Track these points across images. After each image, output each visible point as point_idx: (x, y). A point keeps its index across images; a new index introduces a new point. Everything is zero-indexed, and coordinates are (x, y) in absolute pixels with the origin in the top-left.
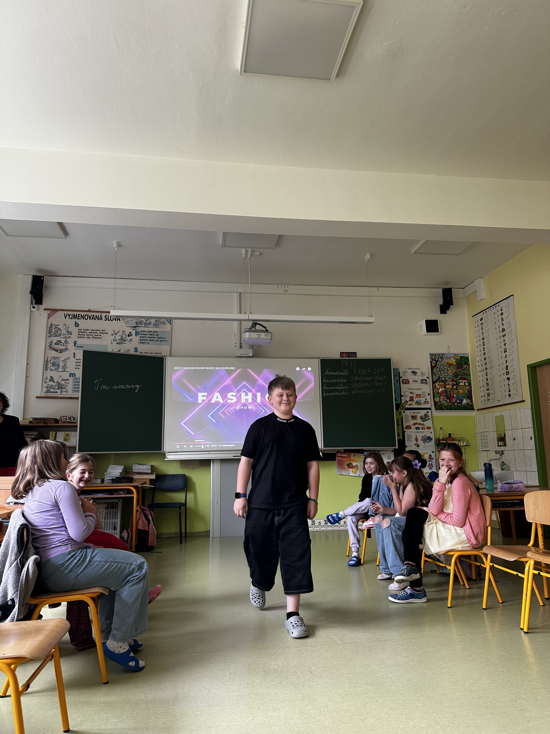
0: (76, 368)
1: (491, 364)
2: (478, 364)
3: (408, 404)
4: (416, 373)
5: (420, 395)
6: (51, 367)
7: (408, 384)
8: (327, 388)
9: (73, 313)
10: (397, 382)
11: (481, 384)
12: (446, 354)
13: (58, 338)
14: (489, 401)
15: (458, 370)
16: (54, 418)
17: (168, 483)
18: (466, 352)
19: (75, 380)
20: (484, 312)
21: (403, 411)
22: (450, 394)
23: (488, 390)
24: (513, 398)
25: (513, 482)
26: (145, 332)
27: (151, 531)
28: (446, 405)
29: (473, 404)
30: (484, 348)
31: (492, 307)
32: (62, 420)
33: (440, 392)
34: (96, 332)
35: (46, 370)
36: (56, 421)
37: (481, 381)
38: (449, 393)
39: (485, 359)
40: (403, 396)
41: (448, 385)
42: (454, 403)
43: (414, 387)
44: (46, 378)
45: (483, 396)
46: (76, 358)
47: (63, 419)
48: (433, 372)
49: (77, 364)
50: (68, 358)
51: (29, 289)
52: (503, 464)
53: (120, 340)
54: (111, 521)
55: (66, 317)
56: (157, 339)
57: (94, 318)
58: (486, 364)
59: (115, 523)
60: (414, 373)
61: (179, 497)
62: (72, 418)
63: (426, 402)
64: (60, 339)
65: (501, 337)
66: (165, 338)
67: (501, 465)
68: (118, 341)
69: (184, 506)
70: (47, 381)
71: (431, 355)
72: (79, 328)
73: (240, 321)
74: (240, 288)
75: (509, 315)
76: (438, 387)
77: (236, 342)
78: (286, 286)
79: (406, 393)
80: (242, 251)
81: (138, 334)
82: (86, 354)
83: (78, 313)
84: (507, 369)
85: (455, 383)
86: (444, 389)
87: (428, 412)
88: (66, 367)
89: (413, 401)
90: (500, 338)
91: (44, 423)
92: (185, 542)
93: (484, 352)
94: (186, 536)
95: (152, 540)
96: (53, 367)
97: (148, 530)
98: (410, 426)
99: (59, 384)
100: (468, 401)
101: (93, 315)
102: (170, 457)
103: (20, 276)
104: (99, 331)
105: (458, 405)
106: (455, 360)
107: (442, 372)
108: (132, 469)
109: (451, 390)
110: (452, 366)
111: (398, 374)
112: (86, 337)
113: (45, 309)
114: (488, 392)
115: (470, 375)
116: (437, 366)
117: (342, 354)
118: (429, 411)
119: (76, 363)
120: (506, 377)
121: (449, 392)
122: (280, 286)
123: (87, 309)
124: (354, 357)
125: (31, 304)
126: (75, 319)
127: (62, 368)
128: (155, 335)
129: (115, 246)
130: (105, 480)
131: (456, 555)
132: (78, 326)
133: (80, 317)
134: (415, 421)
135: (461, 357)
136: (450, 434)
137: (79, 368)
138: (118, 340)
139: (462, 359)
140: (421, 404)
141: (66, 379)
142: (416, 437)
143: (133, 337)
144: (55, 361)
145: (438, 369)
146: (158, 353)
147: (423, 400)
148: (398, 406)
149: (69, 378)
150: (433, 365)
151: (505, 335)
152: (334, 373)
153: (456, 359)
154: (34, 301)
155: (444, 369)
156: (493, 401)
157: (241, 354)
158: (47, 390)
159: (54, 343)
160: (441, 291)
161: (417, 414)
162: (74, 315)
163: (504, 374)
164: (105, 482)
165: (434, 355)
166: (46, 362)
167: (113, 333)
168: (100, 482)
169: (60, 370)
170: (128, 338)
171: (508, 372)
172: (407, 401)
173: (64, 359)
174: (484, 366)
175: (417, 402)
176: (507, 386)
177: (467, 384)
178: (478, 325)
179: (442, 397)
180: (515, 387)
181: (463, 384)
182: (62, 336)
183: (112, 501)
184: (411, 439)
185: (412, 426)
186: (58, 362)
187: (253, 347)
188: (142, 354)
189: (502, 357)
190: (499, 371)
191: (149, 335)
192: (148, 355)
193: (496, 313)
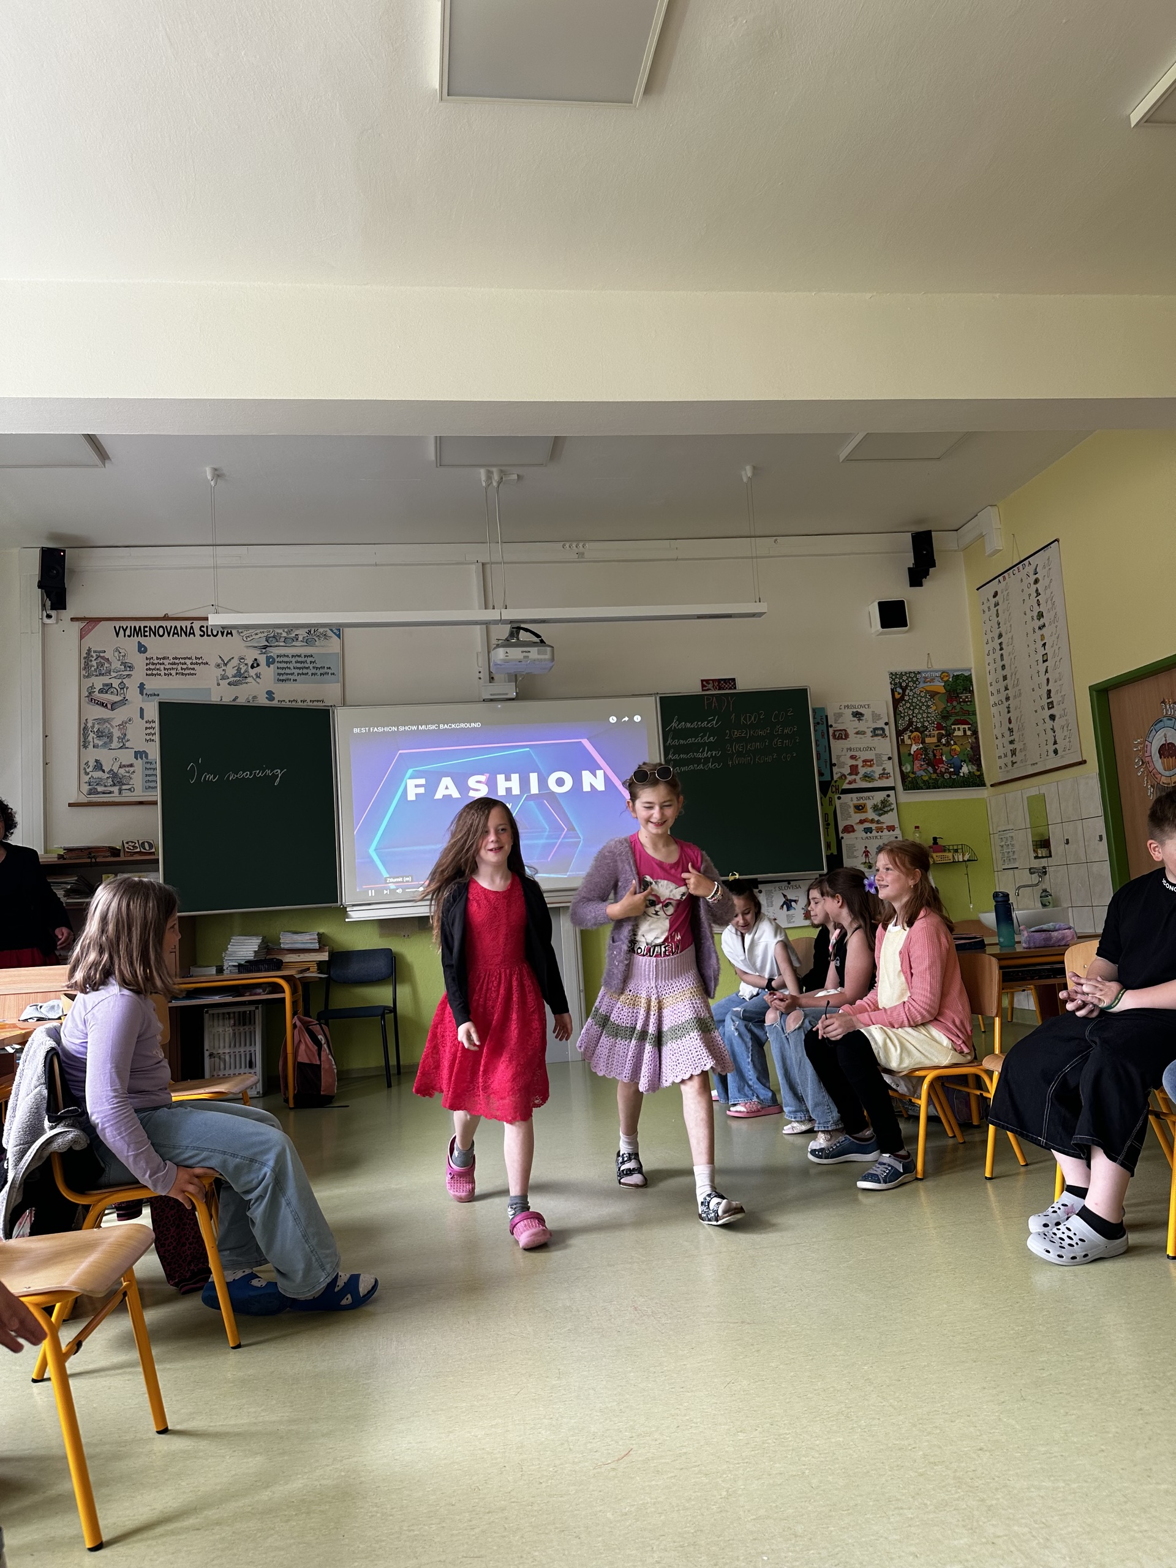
0: (146, 740)
1: (1018, 688)
2: (990, 689)
3: (847, 781)
4: (862, 715)
5: (870, 761)
6: (96, 741)
7: (845, 739)
8: (676, 757)
9: (133, 624)
10: (823, 736)
11: (997, 732)
12: (924, 672)
13: (106, 680)
14: (1015, 765)
15: (949, 704)
16: (109, 847)
17: (355, 969)
18: (964, 666)
19: (148, 766)
20: (1001, 578)
21: (836, 796)
22: (935, 756)
23: (1012, 742)
24: (1062, 757)
25: (1052, 927)
26: (288, 656)
27: (325, 1066)
28: (926, 778)
29: (982, 774)
30: (1002, 655)
31: (1015, 568)
32: (127, 850)
33: (912, 753)
34: (183, 661)
35: (85, 747)
36: (114, 852)
37: (998, 725)
38: (931, 753)
39: (1005, 678)
40: (835, 765)
41: (930, 736)
42: (942, 774)
43: (858, 746)
44: (87, 763)
45: (1003, 756)
46: (145, 720)
47: (128, 848)
48: (898, 712)
49: (148, 731)
50: (130, 721)
51: (36, 579)
52: (1045, 893)
53: (234, 676)
54: (242, 1050)
55: (117, 635)
56: (314, 671)
57: (177, 634)
58: (1006, 689)
59: (251, 1054)
60: (858, 715)
61: (381, 995)
62: (146, 844)
63: (884, 775)
64: (108, 682)
65: (1037, 630)
66: (330, 668)
67: (1041, 897)
68: (231, 679)
69: (391, 1012)
70: (88, 770)
71: (893, 676)
72: (148, 655)
73: (487, 624)
74: (482, 552)
75: (1051, 582)
76: (908, 741)
77: (481, 670)
78: (581, 545)
79: (842, 759)
80: (480, 473)
81: (273, 663)
82: (165, 709)
83: (143, 624)
84: (1049, 697)
85: (944, 732)
86: (921, 746)
87: (888, 796)
88: (126, 738)
89: (857, 774)
90: (1034, 632)
91: (89, 858)
92: (399, 1084)
93: (1003, 663)
94: (399, 1073)
95: (328, 1082)
96: (100, 740)
97: (318, 1063)
98: (852, 826)
99: (114, 775)
100: (972, 768)
101: (176, 627)
102: (356, 915)
103: (15, 550)
104: (189, 659)
105: (950, 777)
106: (943, 684)
107: (916, 711)
108: (280, 943)
109: (936, 746)
110: (936, 697)
111: (824, 720)
112: (163, 674)
113: (72, 619)
114: (1012, 747)
115: (974, 714)
116: (906, 698)
117: (705, 683)
118: (892, 793)
119: (146, 728)
120: (1047, 713)
121: (933, 752)
122: (567, 546)
123: (162, 615)
124: (730, 689)
125: (42, 611)
126: (138, 636)
127: (119, 742)
129: (209, 477)
130: (225, 968)
131: (930, 1076)
132: (145, 651)
133: (147, 631)
134: (863, 816)
135: (956, 677)
136: (935, 839)
137: (153, 740)
138: (230, 676)
139: (958, 681)
140: (874, 780)
141: (129, 763)
142: (866, 847)
143: (263, 669)
144: (102, 727)
145: (908, 705)
146: (318, 701)
147: (877, 770)
148: (825, 787)
149: (133, 761)
150: (897, 696)
151: (1044, 626)
152: (688, 725)
153: (945, 682)
154: (48, 603)
155: (920, 704)
156: (1021, 765)
157: (491, 695)
158: (91, 790)
159: (97, 690)
160: (908, 538)
161: (865, 802)
162: (135, 627)
163: (1043, 708)
164: (225, 972)
165: (898, 676)
166: (84, 731)
167: (220, 661)
168: (214, 972)
169: (115, 744)
170: (252, 672)
171: (1052, 703)
172: (844, 775)
173: (120, 723)
174: (1003, 695)
175: (866, 776)
176: (1051, 732)
177: (969, 733)
178: (989, 608)
179: (917, 764)
180: (1066, 733)
181: (960, 733)
182: (113, 674)
183: (242, 1009)
184: (855, 854)
185: (855, 827)
186: (109, 730)
187: (516, 677)
188: (283, 703)
189: (1038, 673)
190: (1034, 702)
191: (297, 662)
192: (295, 705)
193: (1024, 579)
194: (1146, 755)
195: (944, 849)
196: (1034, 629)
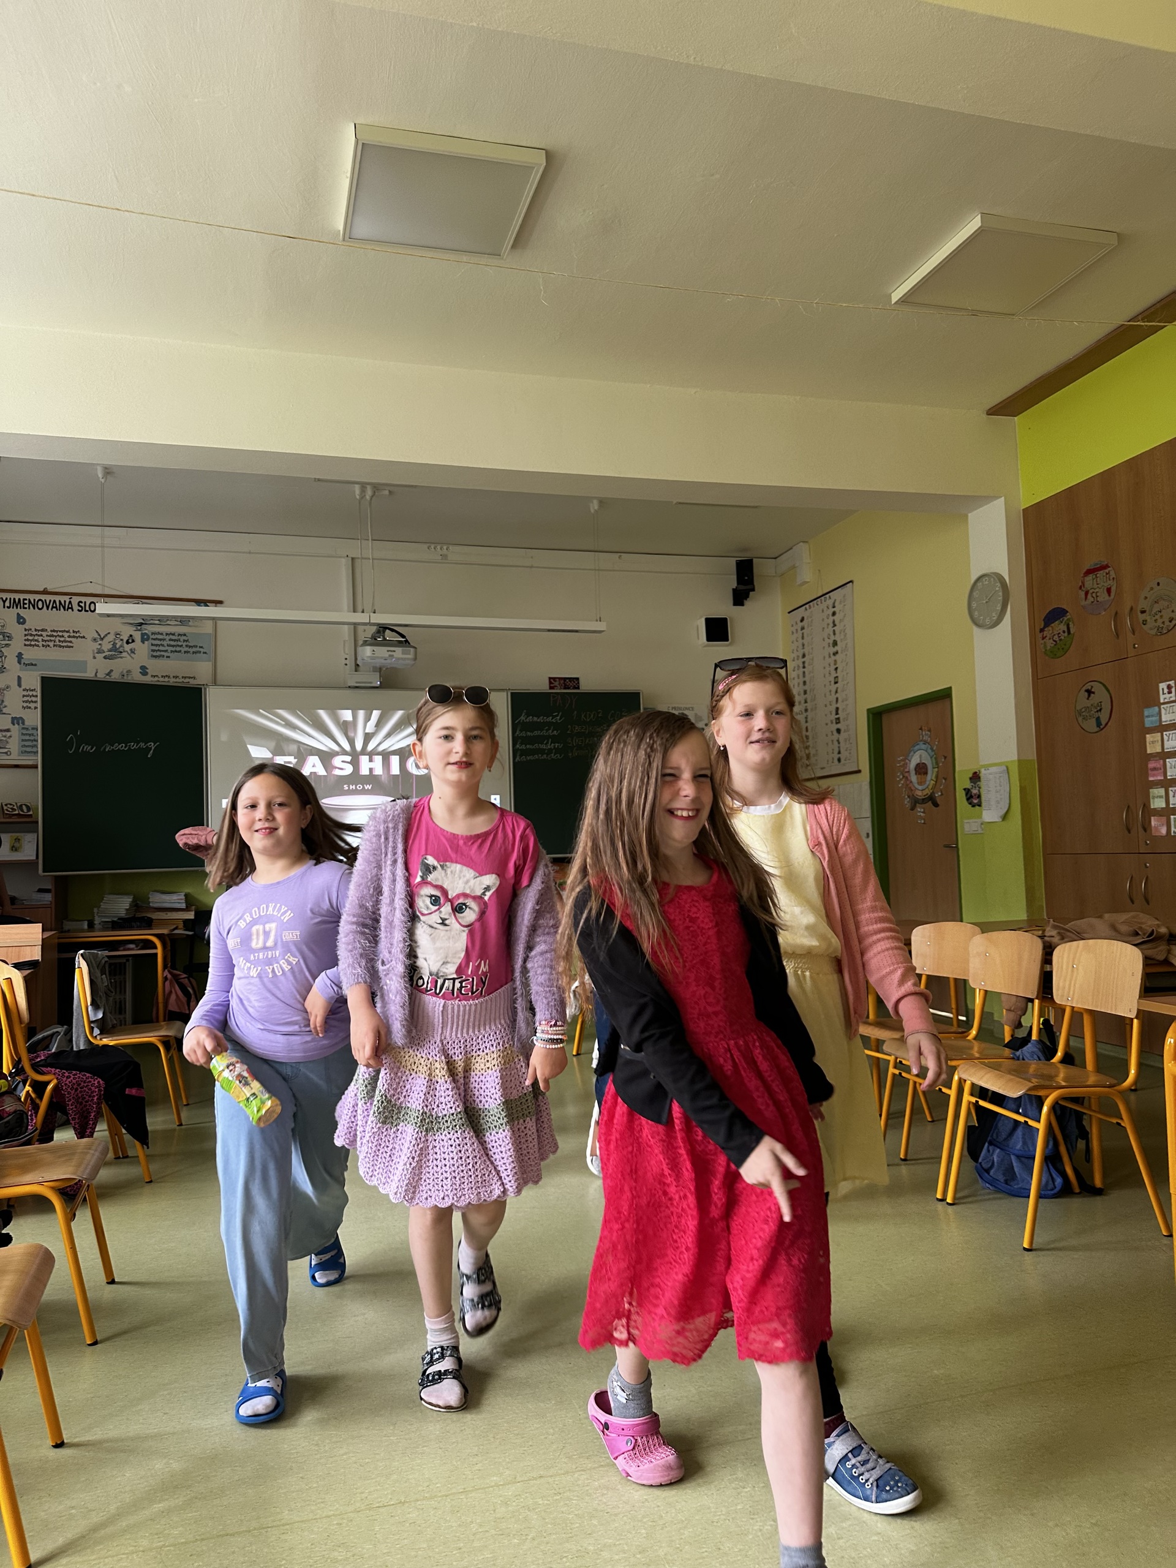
0: (24, 708)
1: (813, 702)
8: (523, 747)
9: (12, 596)
19: (25, 732)
20: (807, 606)
24: (844, 765)
26: (162, 634)
30: (804, 672)
31: (819, 600)
34: (61, 634)
39: (805, 692)
46: (23, 687)
47: (7, 810)
49: (26, 699)
50: (7, 688)
53: (110, 651)
58: (806, 702)
62: (24, 807)
65: (832, 655)
66: (202, 648)
68: (107, 653)
72: (26, 626)
73: (355, 625)
74: (353, 548)
75: (845, 616)
77: (345, 657)
78: (445, 547)
80: (354, 491)
81: (147, 640)
82: (50, 682)
83: (22, 596)
84: (837, 713)
88: (4, 704)
90: (830, 657)
93: (804, 679)
101: (55, 601)
104: (67, 632)
108: (149, 903)
112: (41, 645)
117: (552, 680)
119: (24, 696)
120: (835, 727)
122: (432, 547)
123: (42, 590)
124: (574, 688)
126: (17, 608)
129: (100, 475)
130: (96, 922)
132: (24, 623)
133: (26, 604)
137: (30, 708)
138: (106, 650)
141: (6, 728)
143: (137, 644)
149: (10, 726)
151: (837, 653)
152: (535, 719)
157: (357, 683)
160: (732, 563)
162: (14, 599)
163: (832, 723)
164: (96, 928)
167: (96, 636)
168: (86, 927)
170: (128, 647)
171: (838, 719)
176: (836, 743)
178: (797, 630)
180: (847, 745)
183: (114, 961)
187: (380, 669)
188: (156, 679)
189: (830, 691)
190: (826, 715)
191: (170, 640)
192: (169, 681)
193: (825, 610)
194: (907, 770)
196: (830, 654)
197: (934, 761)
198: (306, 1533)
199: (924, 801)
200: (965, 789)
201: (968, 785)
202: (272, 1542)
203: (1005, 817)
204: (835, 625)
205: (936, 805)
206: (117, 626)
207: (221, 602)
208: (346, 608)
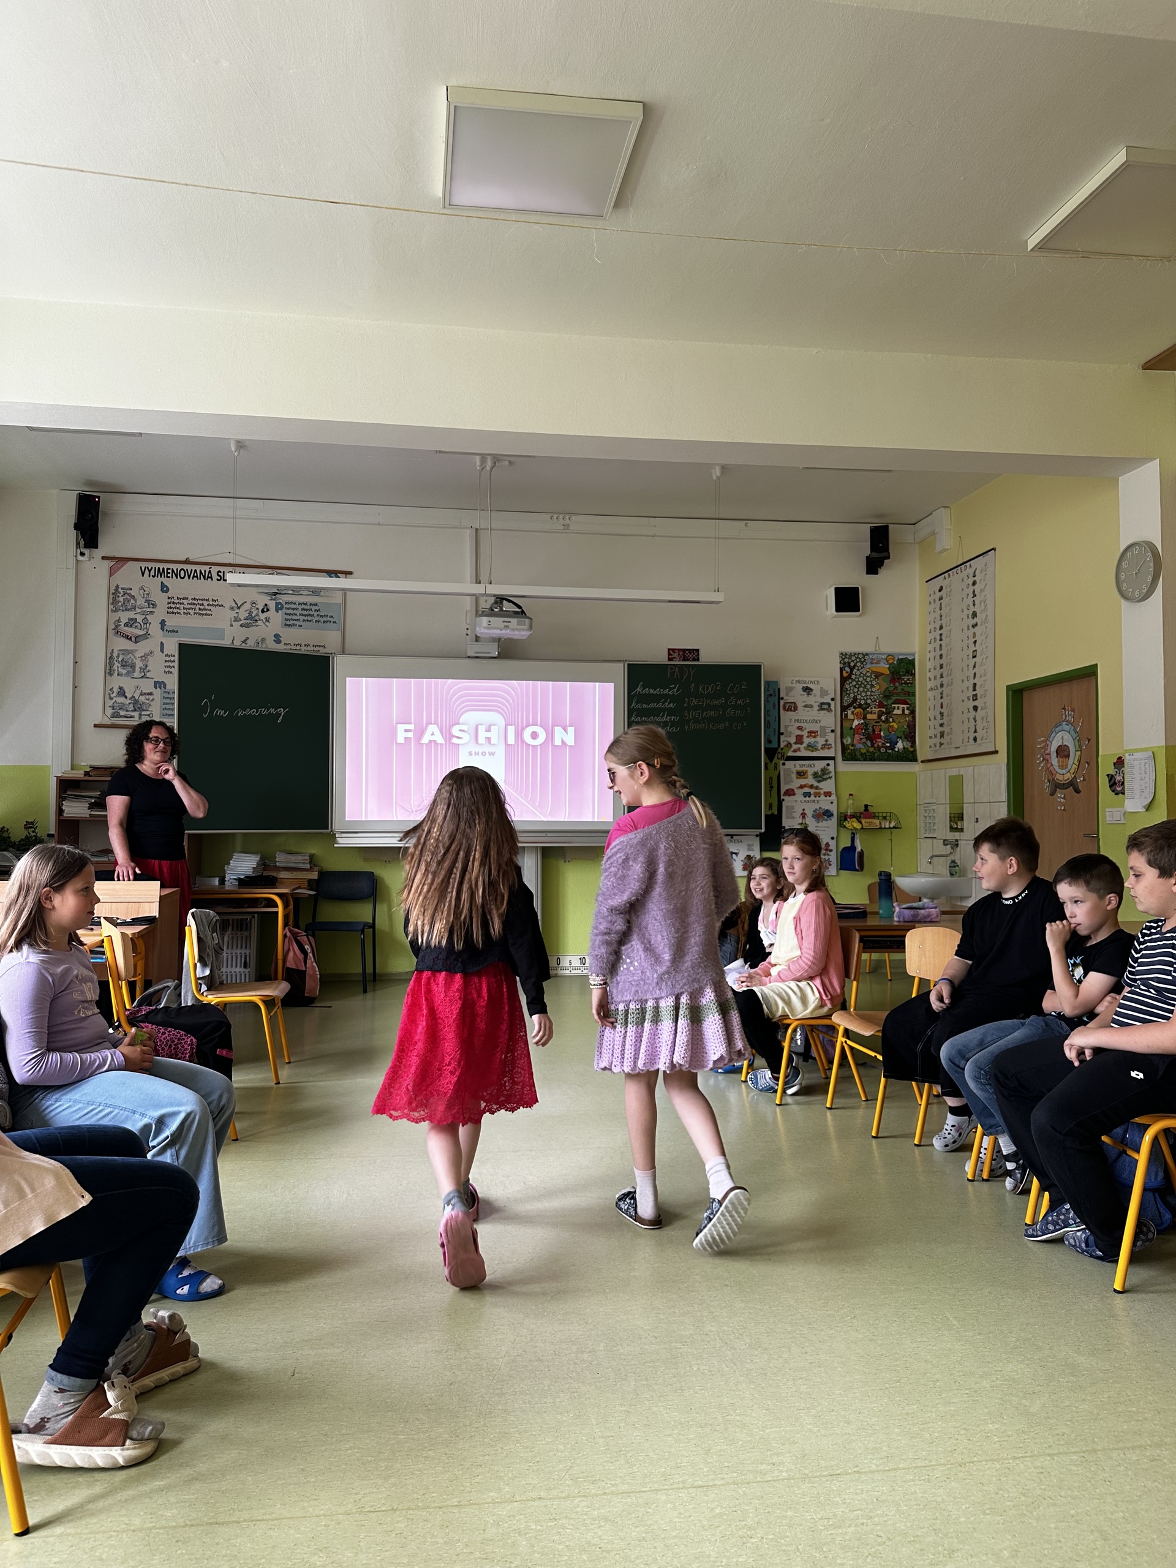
0: (165, 672)
1: (950, 678)
2: (929, 675)
3: (792, 749)
4: (811, 690)
5: (815, 733)
6: (120, 670)
7: (794, 711)
9: (158, 565)
10: (774, 707)
11: (931, 714)
12: (871, 654)
13: (131, 615)
14: (942, 746)
15: (892, 685)
17: (341, 887)
18: (910, 651)
19: (166, 695)
20: (946, 575)
21: (781, 762)
22: (874, 731)
23: (941, 725)
24: (980, 745)
26: (295, 604)
27: (309, 972)
28: (864, 751)
29: (915, 751)
30: (941, 645)
31: (959, 568)
33: (854, 727)
34: (200, 602)
35: (111, 674)
37: (932, 708)
38: (871, 728)
39: (941, 666)
40: (782, 734)
41: (871, 713)
42: (879, 748)
43: (805, 718)
44: (111, 689)
45: (934, 736)
46: (165, 653)
48: (844, 689)
49: (167, 664)
50: (151, 653)
51: (72, 521)
52: (953, 864)
53: (246, 619)
54: (238, 951)
55: (143, 574)
56: (318, 618)
58: (942, 676)
59: (247, 957)
60: (807, 690)
61: (362, 912)
64: (135, 616)
65: (971, 627)
66: (332, 616)
67: (950, 867)
68: (243, 622)
69: (370, 927)
70: (112, 696)
71: (843, 656)
72: (169, 594)
73: (474, 596)
74: (477, 519)
75: (985, 586)
76: (851, 717)
77: (468, 627)
78: (567, 517)
79: (789, 729)
80: (475, 459)
81: (281, 609)
82: (185, 649)
83: (166, 566)
84: (974, 690)
85: (884, 710)
86: (862, 721)
87: (828, 765)
88: (148, 668)
89: (802, 743)
92: (374, 990)
93: (941, 652)
95: (312, 985)
96: (124, 669)
97: (304, 969)
98: (793, 790)
99: (135, 702)
100: (907, 744)
101: (196, 571)
102: (343, 841)
103: (55, 492)
104: (207, 600)
105: (886, 751)
106: (888, 666)
107: (861, 689)
108: (276, 862)
109: (876, 722)
110: (881, 678)
111: (776, 693)
112: (182, 613)
113: (103, 558)
114: (941, 729)
115: (914, 695)
116: (853, 677)
117: (671, 651)
118: (831, 762)
119: (166, 661)
120: (972, 704)
121: (873, 728)
122: (555, 517)
123: (184, 559)
124: (694, 660)
125: (77, 549)
126: (161, 577)
127: (140, 672)
128: (313, 610)
129: (233, 449)
130: (226, 879)
132: (167, 591)
133: (169, 573)
134: (803, 782)
135: (901, 661)
136: (866, 806)
137: (171, 672)
138: (242, 619)
139: (902, 664)
140: (817, 750)
141: (149, 691)
142: (804, 810)
143: (272, 613)
144: (127, 657)
145: (854, 683)
146: (320, 646)
147: (821, 741)
148: (771, 753)
149: (153, 690)
150: (845, 675)
151: (976, 625)
152: (652, 691)
153: (890, 664)
154: (82, 542)
155: (866, 683)
156: (946, 747)
157: (476, 653)
158: (114, 713)
159: (123, 624)
160: (866, 530)
161: (807, 769)
162: (159, 568)
163: (969, 699)
164: (226, 885)
165: (847, 656)
166: (110, 660)
167: (234, 604)
168: (217, 884)
169: (137, 674)
170: (263, 616)
171: (976, 695)
172: (790, 744)
173: (143, 655)
174: (939, 681)
175: (809, 746)
176: (973, 721)
177: (907, 712)
178: (935, 601)
179: (857, 737)
180: (985, 724)
181: (899, 712)
182: (138, 610)
183: (240, 917)
184: (794, 814)
185: (796, 791)
186: (132, 660)
187: (499, 639)
188: (289, 647)
189: (968, 666)
190: (962, 691)
191: (302, 610)
192: (300, 650)
193: (965, 579)
194: (1047, 752)
195: (874, 816)
196: (968, 626)
197: (1077, 743)
198: (292, 1532)
199: (1064, 786)
200: (1108, 775)
201: (1112, 771)
202: (257, 1537)
203: (1148, 808)
204: (975, 596)
205: (1077, 791)
206: (253, 595)
207: (351, 573)
208: (468, 578)
